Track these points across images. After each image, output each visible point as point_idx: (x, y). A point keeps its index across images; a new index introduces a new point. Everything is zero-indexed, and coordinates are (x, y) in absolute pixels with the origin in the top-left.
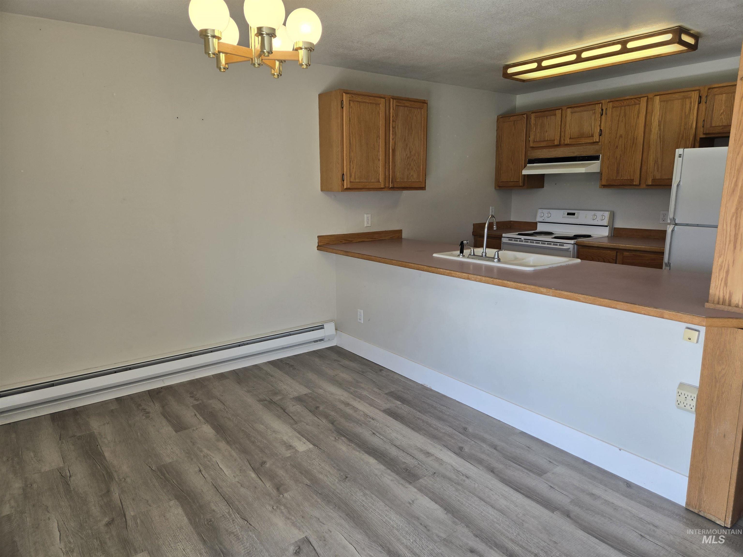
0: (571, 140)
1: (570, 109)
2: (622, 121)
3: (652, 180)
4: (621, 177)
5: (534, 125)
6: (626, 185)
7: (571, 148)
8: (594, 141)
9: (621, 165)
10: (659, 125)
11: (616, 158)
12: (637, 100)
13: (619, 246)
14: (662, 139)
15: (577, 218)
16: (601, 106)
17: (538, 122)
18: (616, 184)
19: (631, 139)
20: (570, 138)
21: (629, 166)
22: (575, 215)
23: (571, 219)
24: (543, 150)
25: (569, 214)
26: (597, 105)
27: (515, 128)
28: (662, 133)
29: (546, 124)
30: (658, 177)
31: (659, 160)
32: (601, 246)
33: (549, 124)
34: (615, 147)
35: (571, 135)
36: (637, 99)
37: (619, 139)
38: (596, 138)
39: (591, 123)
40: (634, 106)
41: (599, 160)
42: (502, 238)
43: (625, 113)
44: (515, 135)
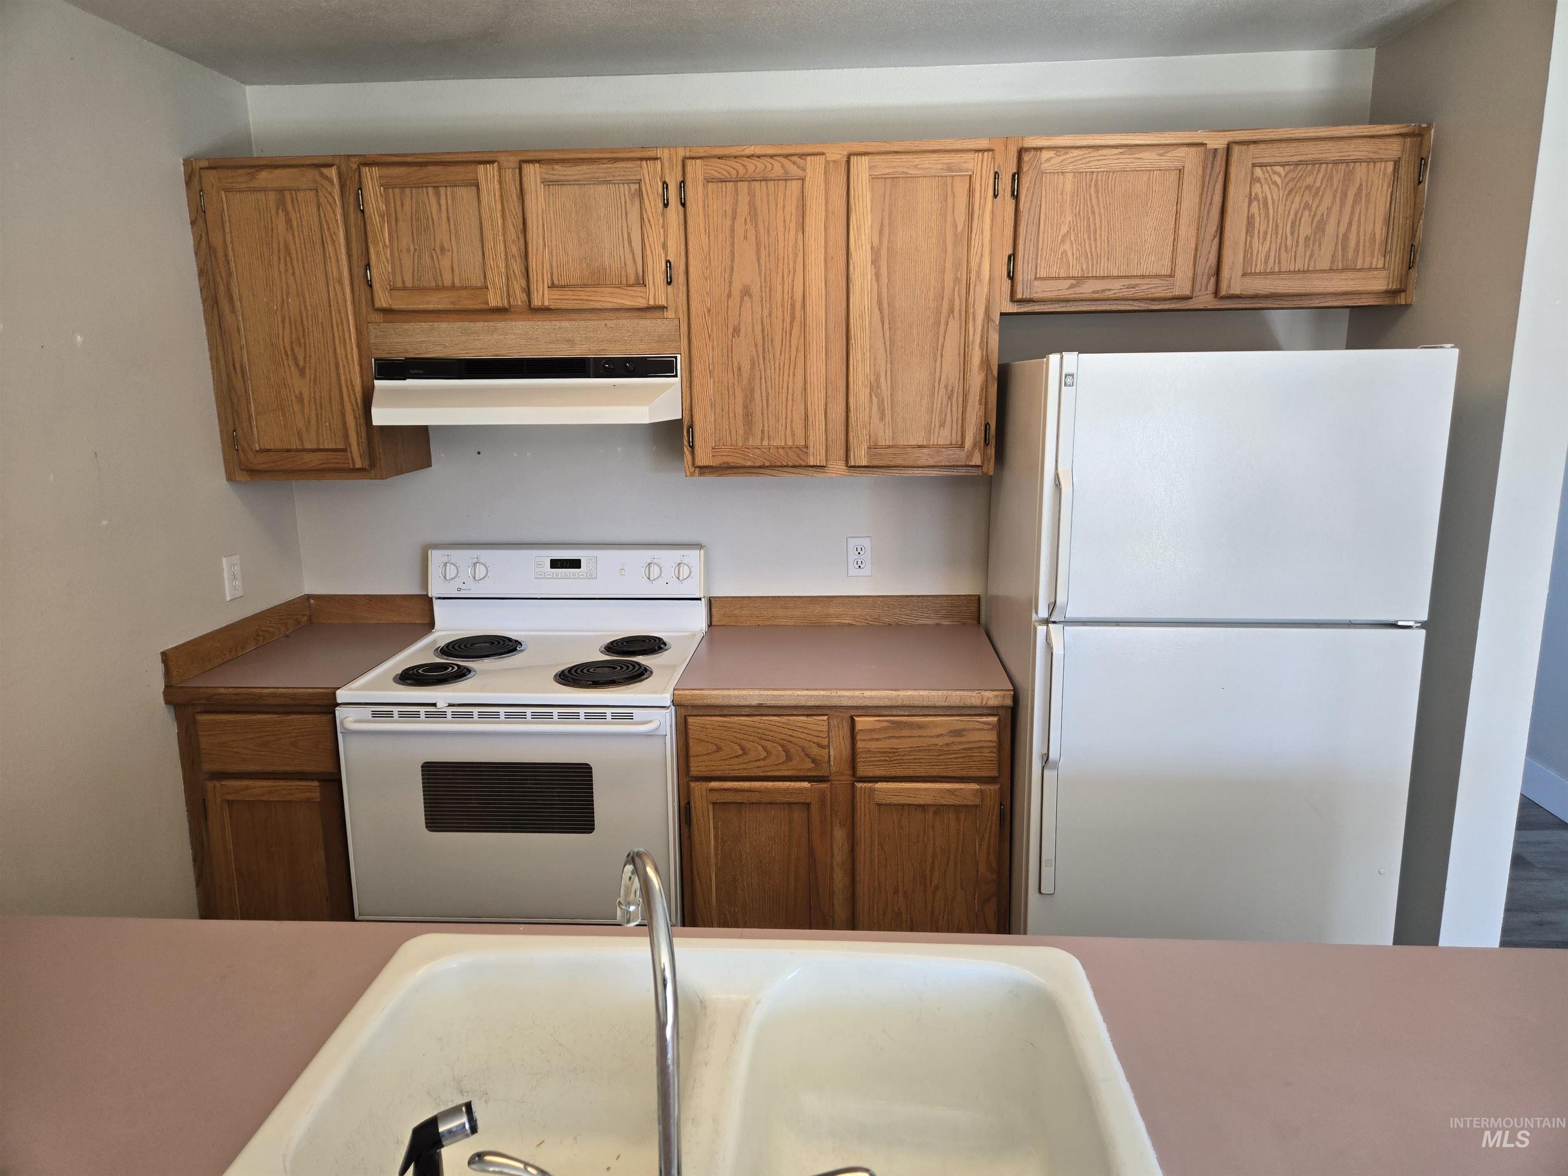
0: (557, 294)
1: (537, 165)
2: (745, 237)
3: (869, 448)
4: (762, 439)
5: (382, 216)
6: (782, 466)
7: (557, 323)
8: (652, 303)
9: (757, 395)
10: (875, 262)
11: (739, 369)
12: (794, 163)
13: (839, 697)
14: (886, 312)
15: (591, 577)
16: (659, 168)
17: (399, 208)
18: (749, 464)
19: (783, 306)
20: (552, 286)
21: (787, 401)
22: (579, 567)
23: (566, 582)
24: (436, 324)
25: (556, 564)
26: (644, 162)
27: (289, 221)
28: (885, 290)
29: (435, 216)
30: (885, 438)
31: (882, 380)
32: (773, 703)
33: (448, 219)
34: (731, 330)
35: (552, 275)
36: (793, 158)
37: (742, 300)
38: (657, 292)
39: (629, 234)
40: (782, 183)
41: (676, 376)
42: (340, 712)
43: (752, 206)
44: (293, 250)
